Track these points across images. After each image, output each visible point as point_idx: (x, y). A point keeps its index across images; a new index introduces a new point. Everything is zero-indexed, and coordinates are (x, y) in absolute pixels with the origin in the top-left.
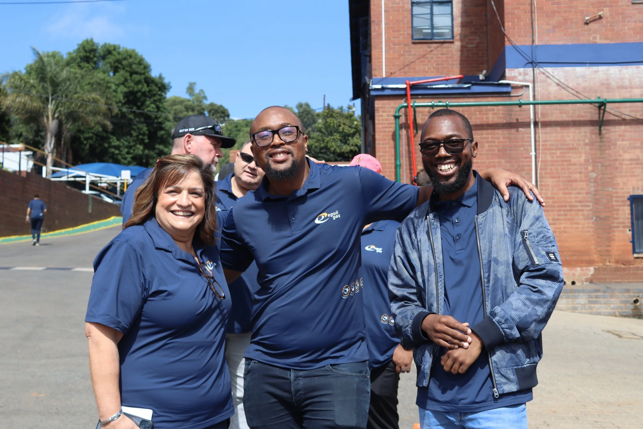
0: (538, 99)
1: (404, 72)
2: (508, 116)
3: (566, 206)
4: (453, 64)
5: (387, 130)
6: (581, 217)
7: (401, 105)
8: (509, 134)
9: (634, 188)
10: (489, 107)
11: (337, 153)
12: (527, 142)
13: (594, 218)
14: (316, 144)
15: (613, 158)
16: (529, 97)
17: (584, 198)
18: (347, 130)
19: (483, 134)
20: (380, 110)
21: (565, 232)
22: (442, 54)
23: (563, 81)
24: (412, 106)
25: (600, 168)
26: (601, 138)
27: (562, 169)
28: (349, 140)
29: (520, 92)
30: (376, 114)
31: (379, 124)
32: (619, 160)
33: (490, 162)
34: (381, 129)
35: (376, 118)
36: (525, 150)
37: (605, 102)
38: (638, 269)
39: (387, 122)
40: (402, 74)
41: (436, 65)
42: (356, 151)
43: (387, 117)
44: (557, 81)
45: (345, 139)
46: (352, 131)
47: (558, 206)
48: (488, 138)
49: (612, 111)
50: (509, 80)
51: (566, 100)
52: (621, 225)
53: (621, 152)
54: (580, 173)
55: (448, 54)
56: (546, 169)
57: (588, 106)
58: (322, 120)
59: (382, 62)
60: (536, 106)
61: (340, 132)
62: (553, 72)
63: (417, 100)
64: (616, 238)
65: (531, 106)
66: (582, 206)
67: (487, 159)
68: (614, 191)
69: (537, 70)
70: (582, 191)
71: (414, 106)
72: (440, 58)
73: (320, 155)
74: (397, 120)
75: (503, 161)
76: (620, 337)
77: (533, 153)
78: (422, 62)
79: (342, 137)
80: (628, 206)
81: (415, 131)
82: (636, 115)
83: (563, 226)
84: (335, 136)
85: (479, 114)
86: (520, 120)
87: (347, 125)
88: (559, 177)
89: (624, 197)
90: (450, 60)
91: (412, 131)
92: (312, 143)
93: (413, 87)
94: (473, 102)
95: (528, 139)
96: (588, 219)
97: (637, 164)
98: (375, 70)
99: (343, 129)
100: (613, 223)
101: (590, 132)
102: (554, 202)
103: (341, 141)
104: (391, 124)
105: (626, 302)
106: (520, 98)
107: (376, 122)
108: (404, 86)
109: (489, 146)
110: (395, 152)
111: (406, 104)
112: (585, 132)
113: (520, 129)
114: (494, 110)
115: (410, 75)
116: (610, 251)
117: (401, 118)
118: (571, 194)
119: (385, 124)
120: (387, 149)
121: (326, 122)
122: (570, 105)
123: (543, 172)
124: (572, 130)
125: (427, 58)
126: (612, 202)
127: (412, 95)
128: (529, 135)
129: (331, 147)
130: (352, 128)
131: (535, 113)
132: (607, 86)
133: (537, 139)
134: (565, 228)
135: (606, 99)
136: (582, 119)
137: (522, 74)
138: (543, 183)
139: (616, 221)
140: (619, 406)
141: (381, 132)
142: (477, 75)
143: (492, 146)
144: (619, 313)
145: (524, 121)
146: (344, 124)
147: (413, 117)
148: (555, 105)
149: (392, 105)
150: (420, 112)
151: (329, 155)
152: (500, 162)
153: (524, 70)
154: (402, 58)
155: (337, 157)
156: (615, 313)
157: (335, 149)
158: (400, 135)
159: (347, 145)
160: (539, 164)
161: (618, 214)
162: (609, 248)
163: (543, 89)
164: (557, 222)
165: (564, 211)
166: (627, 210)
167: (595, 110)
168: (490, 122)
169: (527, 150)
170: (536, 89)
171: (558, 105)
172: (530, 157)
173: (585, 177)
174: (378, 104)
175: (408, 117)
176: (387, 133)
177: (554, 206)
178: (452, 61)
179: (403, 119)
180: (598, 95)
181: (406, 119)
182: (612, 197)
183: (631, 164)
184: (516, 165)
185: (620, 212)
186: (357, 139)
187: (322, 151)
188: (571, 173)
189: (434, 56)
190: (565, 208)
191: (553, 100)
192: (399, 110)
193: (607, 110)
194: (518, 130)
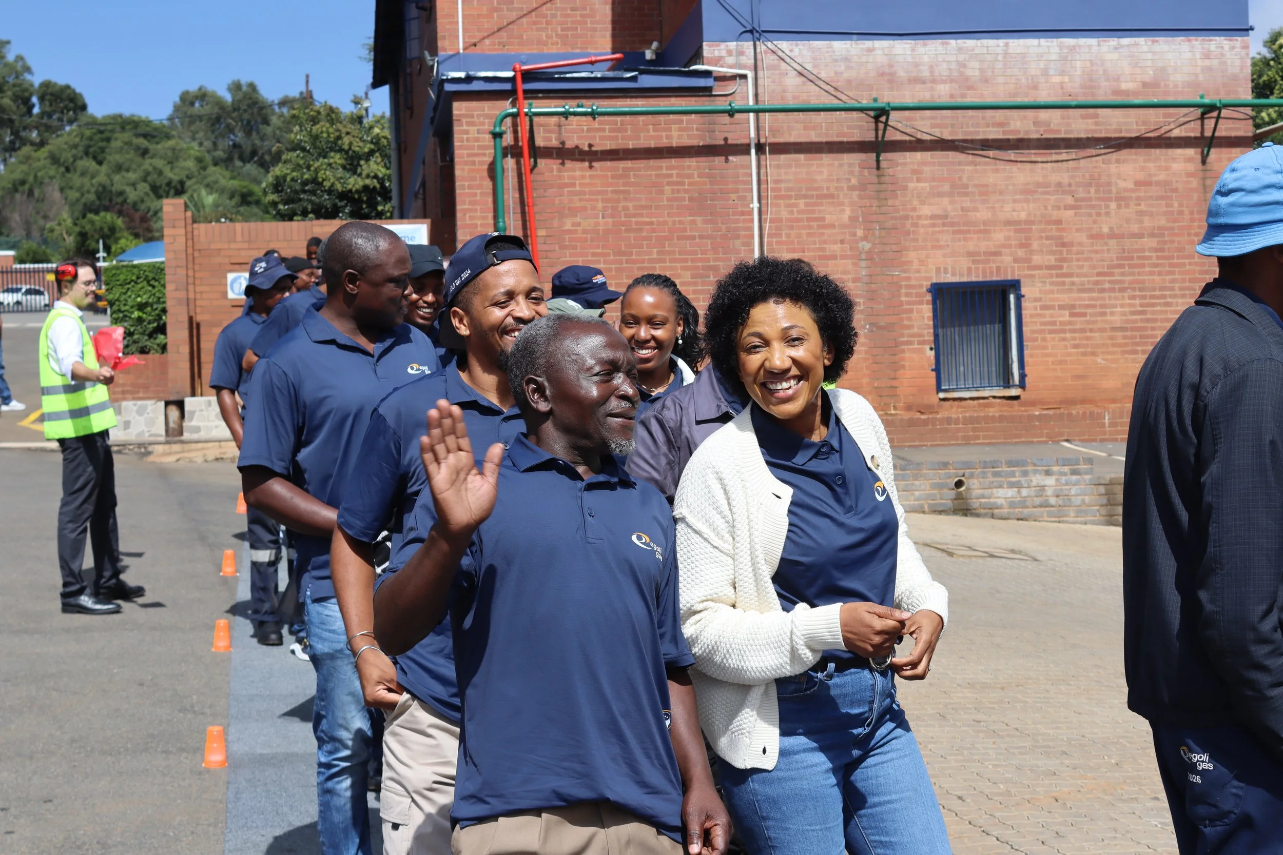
0: (764, 102)
1: (499, 44)
2: (707, 134)
4: (595, 30)
5: (477, 159)
7: (503, 113)
8: (710, 168)
9: (938, 270)
10: (672, 116)
11: (337, 190)
12: (744, 183)
13: (868, 327)
14: (294, 174)
15: (901, 213)
16: (747, 98)
18: (358, 147)
19: (661, 168)
20: (464, 120)
22: (573, 9)
23: (809, 67)
24: (526, 114)
25: (877, 232)
26: (879, 176)
28: (359, 165)
29: (730, 88)
30: (456, 128)
31: (461, 147)
32: (912, 217)
33: (674, 222)
34: (466, 159)
35: (456, 136)
36: (739, 198)
37: (887, 108)
38: (949, 420)
39: (476, 144)
40: (497, 47)
41: (562, 30)
42: (374, 188)
43: (476, 135)
44: (799, 68)
45: (352, 164)
46: (367, 148)
48: (670, 176)
49: (899, 126)
50: (709, 64)
51: (814, 102)
52: (916, 339)
53: (915, 203)
54: (842, 242)
55: (585, 9)
56: (780, 235)
57: (855, 114)
59: (457, 22)
60: (760, 114)
61: (341, 150)
62: (791, 51)
63: (535, 102)
64: (907, 364)
65: (752, 116)
67: (669, 215)
68: (904, 275)
69: (761, 47)
71: (530, 114)
72: (568, 16)
74: (498, 140)
75: (699, 219)
76: (951, 554)
77: (755, 205)
78: (535, 23)
79: (346, 159)
80: (927, 304)
81: (532, 161)
82: (942, 133)
84: (334, 157)
85: (654, 130)
86: (730, 142)
87: (354, 137)
88: (804, 252)
89: (921, 286)
90: (589, 20)
91: (527, 161)
92: (285, 171)
93: (528, 76)
94: (643, 106)
95: (745, 179)
97: (944, 225)
98: (444, 38)
99: (351, 144)
100: (902, 335)
101: (859, 165)
103: (344, 168)
104: (486, 147)
105: (941, 486)
106: (729, 98)
107: (457, 143)
108: (510, 74)
109: (673, 191)
110: (495, 202)
111: (515, 110)
112: (850, 165)
113: (731, 158)
114: (682, 121)
115: (512, 50)
116: (896, 388)
117: (504, 136)
119: (472, 148)
120: (478, 198)
122: (822, 113)
123: (774, 240)
124: (827, 159)
125: (545, 16)
126: (900, 296)
127: (526, 92)
128: (749, 171)
129: (324, 180)
130: (367, 142)
131: (758, 129)
132: (889, 77)
133: (763, 178)
135: (889, 104)
136: (845, 139)
137: (734, 53)
139: (906, 332)
140: (1003, 689)
141: (466, 163)
142: (641, 51)
143: (678, 191)
144: (929, 505)
145: (739, 142)
146: (348, 133)
147: (527, 135)
148: (796, 114)
149: (486, 112)
150: (541, 125)
151: (322, 196)
152: (693, 222)
153: (737, 46)
154: (495, 15)
155: (337, 201)
156: (922, 506)
157: (333, 185)
158: (503, 169)
159: (356, 177)
160: (767, 226)
161: (910, 319)
162: (894, 383)
163: (774, 82)
166: (926, 311)
167: (867, 122)
168: (674, 145)
169: (743, 198)
170: (760, 82)
171: (801, 115)
172: (751, 213)
173: (851, 248)
174: (459, 108)
175: (520, 135)
176: (477, 167)
178: (592, 23)
179: (508, 139)
180: (874, 95)
181: (516, 139)
182: (900, 287)
183: (934, 225)
184: (724, 227)
185: (915, 314)
186: (378, 164)
187: (307, 188)
188: (825, 242)
189: (559, 13)
191: (792, 104)
192: (502, 121)
193: (890, 123)
194: (727, 161)
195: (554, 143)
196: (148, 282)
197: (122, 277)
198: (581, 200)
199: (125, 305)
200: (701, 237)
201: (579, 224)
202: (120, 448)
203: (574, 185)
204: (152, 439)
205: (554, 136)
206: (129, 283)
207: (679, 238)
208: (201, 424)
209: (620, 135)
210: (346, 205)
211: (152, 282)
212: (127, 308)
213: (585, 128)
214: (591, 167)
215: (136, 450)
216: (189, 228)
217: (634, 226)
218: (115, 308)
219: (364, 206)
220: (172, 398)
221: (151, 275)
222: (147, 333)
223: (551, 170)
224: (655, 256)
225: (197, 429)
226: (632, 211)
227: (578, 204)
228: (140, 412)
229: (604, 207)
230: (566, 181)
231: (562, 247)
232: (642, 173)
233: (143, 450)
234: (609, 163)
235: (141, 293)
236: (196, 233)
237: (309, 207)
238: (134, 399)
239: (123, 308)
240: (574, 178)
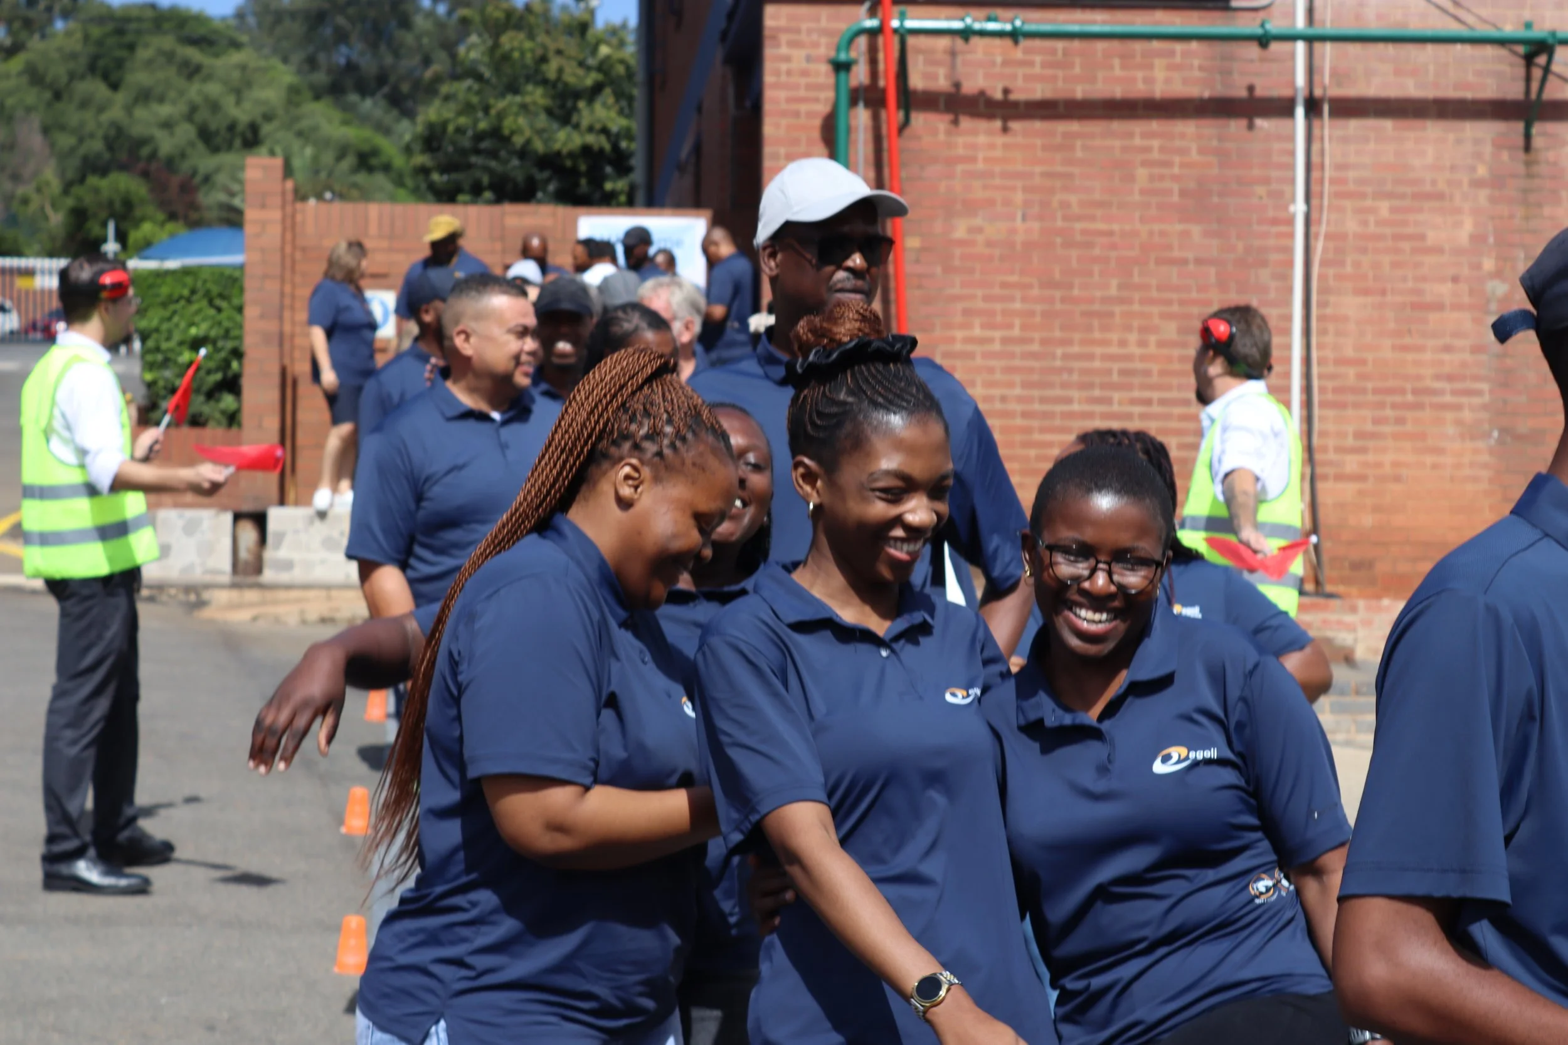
0: (1323, 22)
2: (1218, 77)
3: (1403, 391)
5: (803, 108)
6: (1451, 430)
7: (855, 28)
8: (1221, 139)
10: (1156, 44)
11: (536, 152)
12: (1280, 166)
13: (1496, 434)
14: (462, 120)
16: (1293, 15)
17: (1464, 364)
18: (574, 76)
19: (1131, 135)
20: (784, 38)
21: (1397, 479)
24: (895, 31)
26: (1528, 164)
27: (1395, 265)
28: (575, 109)
30: (769, 51)
31: (777, 86)
33: (1151, 233)
34: (784, 106)
35: (768, 66)
36: (1272, 194)
37: (1550, 41)
39: (803, 81)
42: (601, 151)
43: (804, 65)
45: (562, 106)
46: (590, 80)
47: (1376, 391)
48: (1147, 150)
51: (1415, 27)
54: (1455, 279)
56: (1342, 263)
57: (1489, 51)
58: (480, 35)
60: (1317, 46)
61: (545, 82)
63: (910, 10)
65: (1300, 47)
66: (1454, 393)
67: (1142, 220)
70: (1458, 343)
71: (902, 31)
73: (474, 159)
74: (843, 75)
75: (1196, 230)
77: (1299, 208)
79: (553, 97)
81: (901, 115)
83: (1388, 458)
84: (531, 94)
85: (1123, 67)
86: (1259, 92)
87: (569, 58)
88: (1383, 292)
91: (892, 115)
92: (446, 114)
94: (1104, 22)
95: (1285, 159)
96: (1473, 438)
99: (560, 71)
101: (1493, 142)
102: (1361, 377)
103: (549, 112)
104: (820, 87)
106: (1261, 15)
107: (768, 78)
109: (1152, 178)
111: (872, 23)
113: (1259, 122)
114: (1172, 53)
117: (854, 69)
118: (1420, 349)
119: (796, 87)
121: (496, 45)
122: (1430, 48)
123: (1331, 272)
124: (1433, 130)
128: (1289, 146)
129: (513, 133)
130: (589, 69)
131: (1311, 70)
133: (1315, 159)
134: (1396, 464)
135: (1553, 34)
136: (1469, 95)
138: (1329, 311)
141: (784, 114)
143: (1161, 178)
145: (1275, 93)
146: (559, 52)
147: (894, 68)
148: (1380, 47)
149: (824, 23)
150: (919, 51)
151: (506, 162)
152: (1186, 234)
155: (535, 170)
157: (528, 142)
158: (849, 130)
159: (568, 129)
160: (1319, 246)
164: (1370, 444)
165: (1394, 406)
167: (1512, 65)
168: (1157, 95)
169: (1278, 195)
171: (1391, 49)
172: (1290, 221)
173: (1471, 292)
174: (775, 16)
175: (881, 66)
176: (803, 119)
177: (1364, 391)
179: (860, 75)
180: (1527, 15)
181: (874, 74)
184: (1240, 246)
186: (604, 105)
187: (485, 145)
188: (1424, 279)
190: (1398, 399)
191: (1374, 27)
192: (851, 41)
193: (1555, 68)
194: (1251, 127)
195: (942, 83)
196: (211, 303)
197: (165, 290)
198: (985, 187)
199: (168, 339)
200: (1199, 261)
201: (980, 230)
202: (154, 592)
203: (973, 160)
204: (208, 578)
205: (942, 72)
206: (177, 301)
207: (1160, 262)
208: (295, 556)
209: (1060, 73)
210: (548, 181)
211: (218, 302)
212: (172, 344)
213: (999, 59)
214: (1005, 130)
215: (182, 597)
216: (289, 209)
217: (1078, 238)
218: (150, 343)
219: (583, 181)
220: (247, 507)
221: (215, 290)
222: (205, 388)
223: (934, 132)
224: (1113, 291)
225: (288, 565)
226: (1076, 209)
227: (979, 194)
228: (190, 529)
229: (1027, 204)
230: (961, 151)
231: (948, 269)
232: (1098, 142)
233: (192, 597)
234: (1038, 125)
235: (197, 319)
236: (299, 218)
237: (486, 180)
238: (176, 505)
239: (165, 346)
240: (974, 147)
